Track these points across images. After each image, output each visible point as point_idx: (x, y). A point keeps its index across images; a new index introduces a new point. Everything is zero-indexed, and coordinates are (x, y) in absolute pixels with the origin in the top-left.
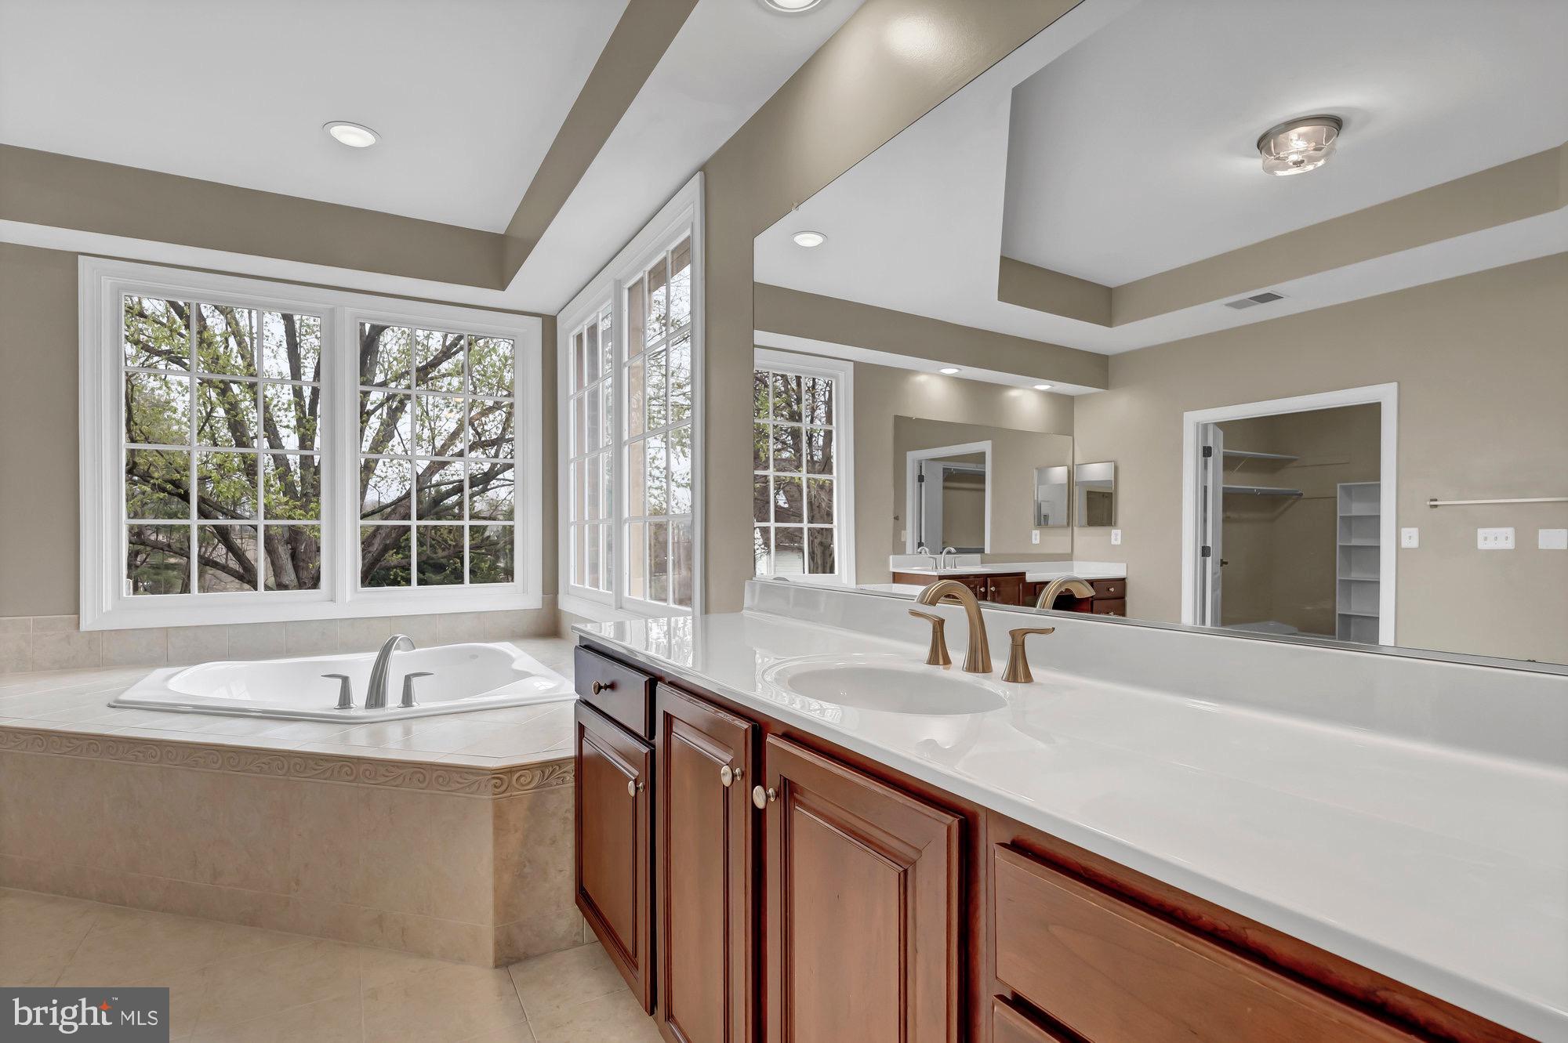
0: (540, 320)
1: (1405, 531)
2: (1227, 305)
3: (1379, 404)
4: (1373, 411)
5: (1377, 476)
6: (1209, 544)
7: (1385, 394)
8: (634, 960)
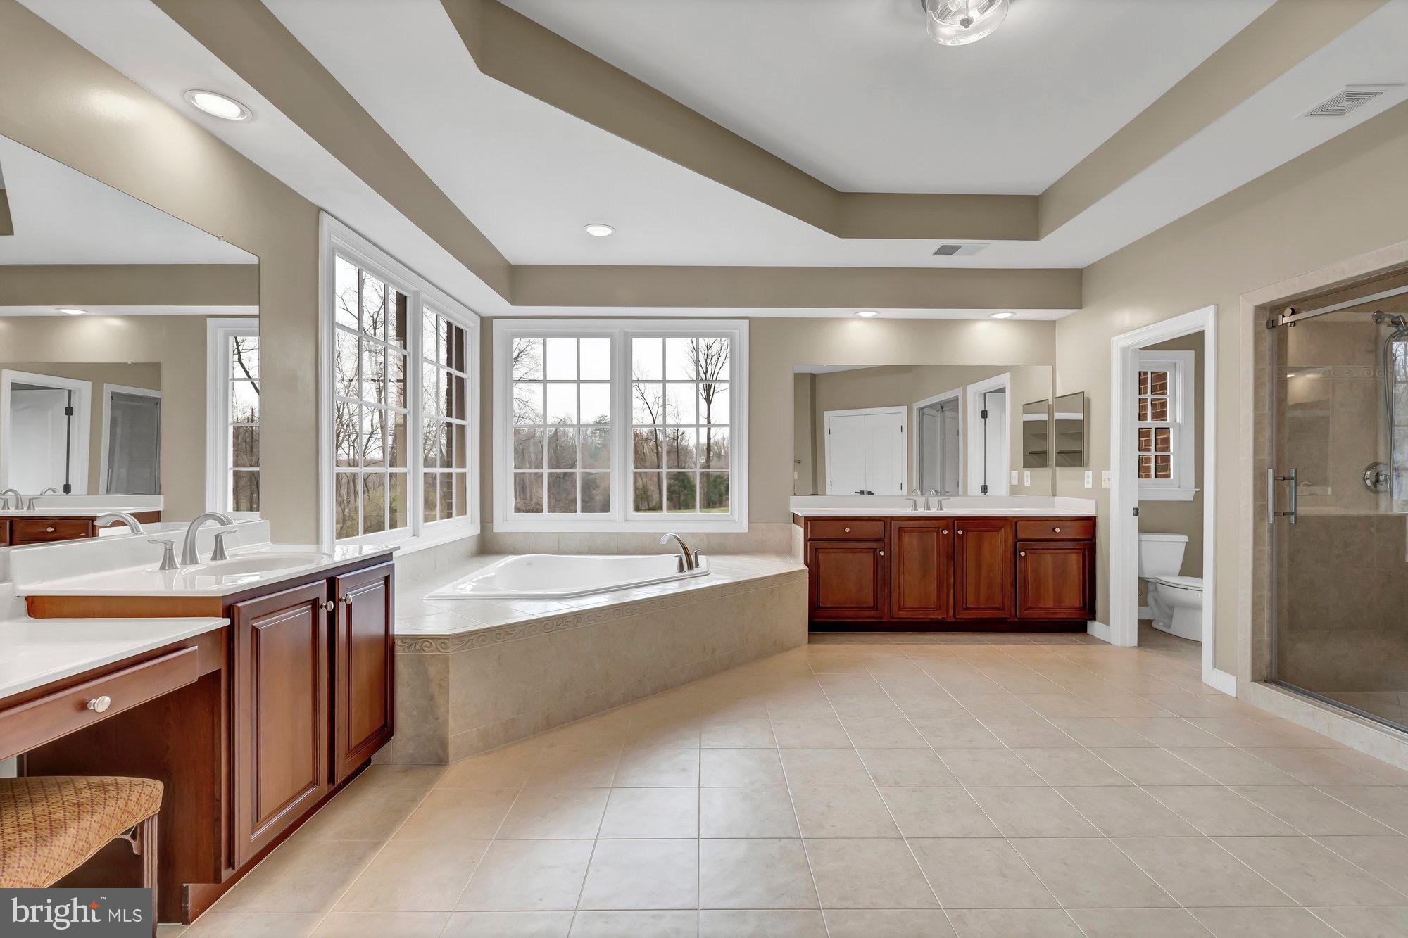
0: (479, 318)
8: (875, 607)
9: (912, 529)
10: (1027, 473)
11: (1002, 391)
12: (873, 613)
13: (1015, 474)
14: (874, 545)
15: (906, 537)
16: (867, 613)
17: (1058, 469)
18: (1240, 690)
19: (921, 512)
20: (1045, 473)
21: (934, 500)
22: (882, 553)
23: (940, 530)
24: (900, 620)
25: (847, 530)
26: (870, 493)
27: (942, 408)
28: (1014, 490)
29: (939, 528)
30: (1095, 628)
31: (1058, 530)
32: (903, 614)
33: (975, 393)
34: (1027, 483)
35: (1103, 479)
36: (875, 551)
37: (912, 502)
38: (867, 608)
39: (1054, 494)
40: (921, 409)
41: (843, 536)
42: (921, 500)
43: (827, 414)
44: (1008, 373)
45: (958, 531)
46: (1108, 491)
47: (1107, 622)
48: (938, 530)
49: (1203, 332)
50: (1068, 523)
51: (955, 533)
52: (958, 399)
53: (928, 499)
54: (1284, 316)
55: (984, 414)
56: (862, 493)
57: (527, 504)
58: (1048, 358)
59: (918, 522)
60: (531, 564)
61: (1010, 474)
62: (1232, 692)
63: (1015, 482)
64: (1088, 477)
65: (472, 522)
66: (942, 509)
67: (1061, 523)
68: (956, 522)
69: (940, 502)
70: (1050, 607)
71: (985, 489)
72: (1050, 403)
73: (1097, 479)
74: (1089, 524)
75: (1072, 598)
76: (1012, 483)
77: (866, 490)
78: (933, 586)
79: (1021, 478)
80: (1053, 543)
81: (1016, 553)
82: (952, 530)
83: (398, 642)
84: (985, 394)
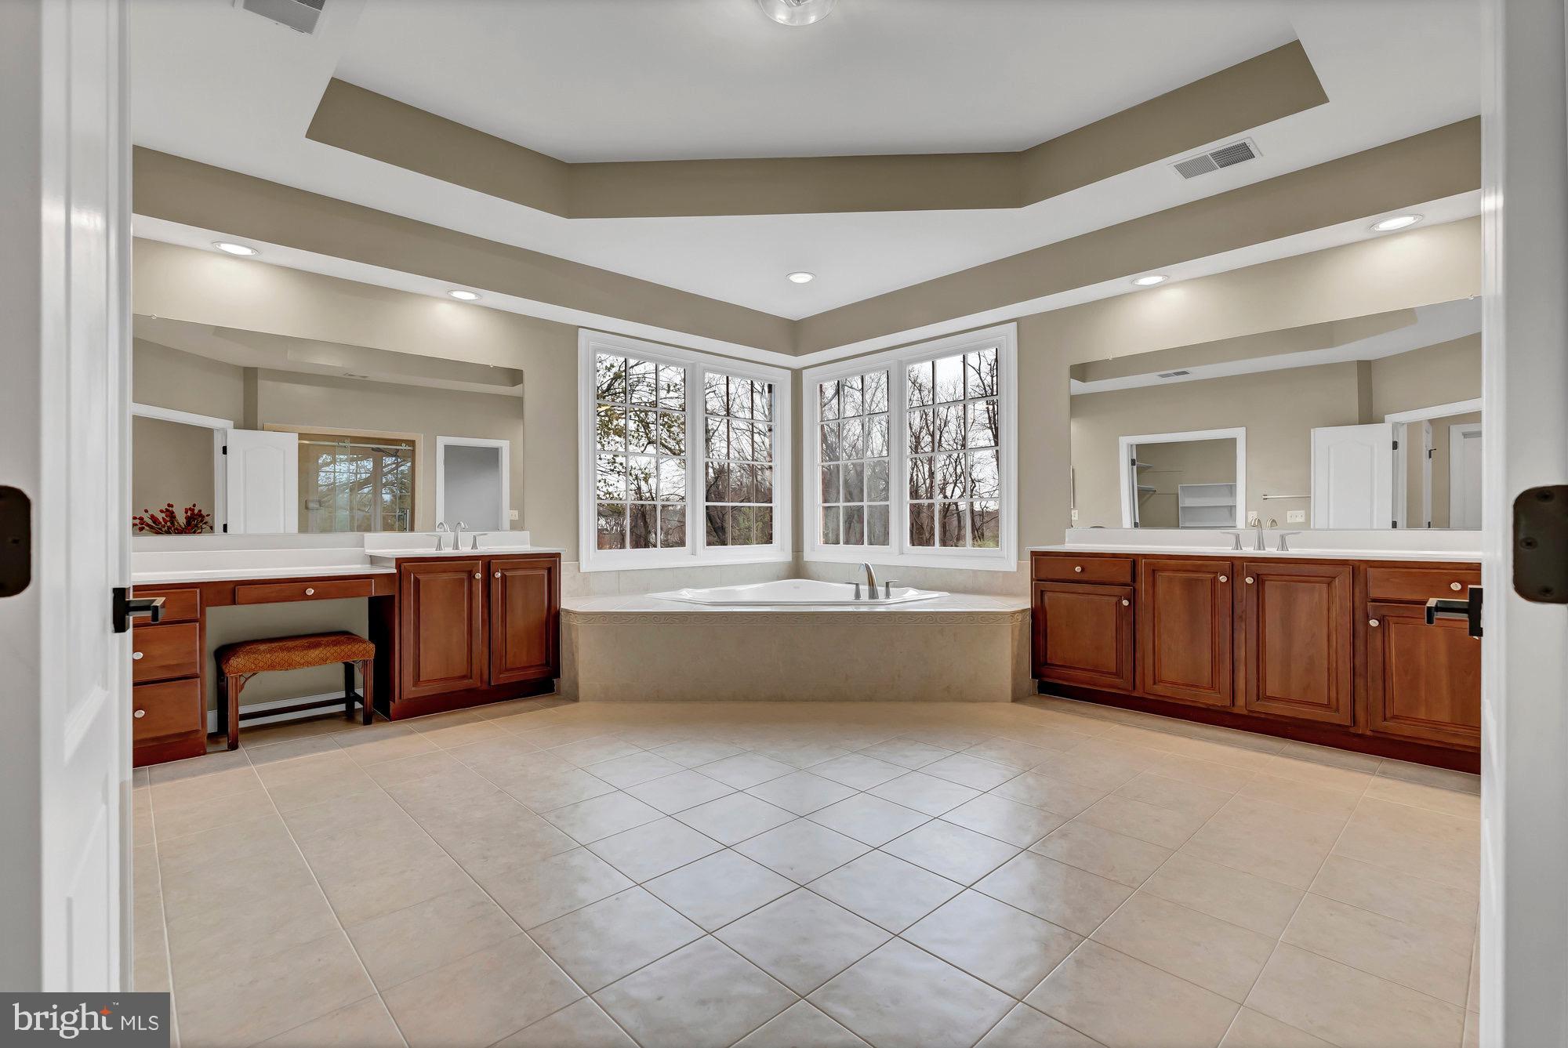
0: (790, 371)
1: (1250, 513)
2: (1159, 375)
3: (1236, 439)
4: (1233, 442)
5: (1234, 480)
6: (1138, 521)
7: (1239, 434)
8: (1118, 674)
12: (1118, 681)
14: (1117, 590)
15: (1164, 584)
16: (1108, 681)
22: (1126, 603)
23: (1217, 575)
24: (1160, 699)
25: (1078, 569)
31: (1456, 586)
32: (1160, 689)
36: (1119, 599)
37: (1232, 537)
38: (1109, 675)
41: (1071, 577)
45: (1245, 578)
51: (1242, 581)
53: (1260, 533)
57: (831, 539)
59: (1182, 563)
60: (798, 588)
65: (782, 549)
68: (1244, 565)
69: (1283, 538)
83: (562, 613)
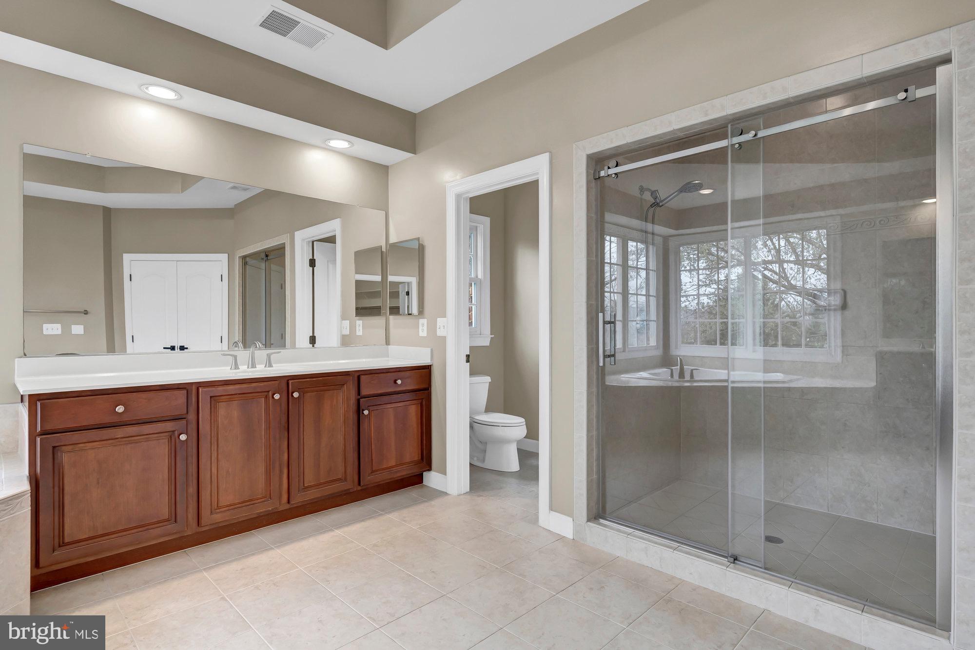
8: (171, 519)
9: (231, 397)
10: (359, 323)
11: (331, 240)
12: (169, 527)
13: (346, 323)
14: (169, 426)
15: (222, 410)
16: (158, 531)
17: (391, 317)
18: (576, 531)
19: (244, 372)
20: (377, 322)
21: (261, 354)
22: (183, 437)
23: (270, 394)
24: (213, 527)
25: (120, 409)
26: (182, 348)
27: (267, 256)
28: (346, 341)
29: (268, 392)
30: (432, 479)
31: (399, 382)
32: (218, 518)
33: (303, 240)
34: (359, 332)
35: (438, 327)
36: (172, 436)
37: (231, 359)
38: (159, 522)
39: (388, 343)
40: (244, 258)
42: (243, 355)
43: (127, 258)
44: (339, 219)
45: (293, 393)
46: (444, 339)
47: (444, 472)
48: (267, 395)
49: (537, 181)
50: (408, 373)
51: (289, 394)
52: (284, 248)
53: (253, 354)
54: (609, 168)
55: (312, 263)
56: (173, 348)
58: (382, 204)
59: (237, 386)
61: (341, 323)
62: (569, 533)
63: (347, 332)
64: (423, 325)
66: (270, 366)
67: (402, 374)
68: (290, 382)
69: (269, 356)
70: (393, 467)
71: (313, 340)
72: (384, 249)
73: (432, 328)
74: (425, 372)
75: (412, 453)
76: (343, 333)
77: (177, 345)
78: (261, 469)
79: (353, 328)
80: (395, 396)
81: (359, 411)
82: (285, 394)
84: (313, 242)
